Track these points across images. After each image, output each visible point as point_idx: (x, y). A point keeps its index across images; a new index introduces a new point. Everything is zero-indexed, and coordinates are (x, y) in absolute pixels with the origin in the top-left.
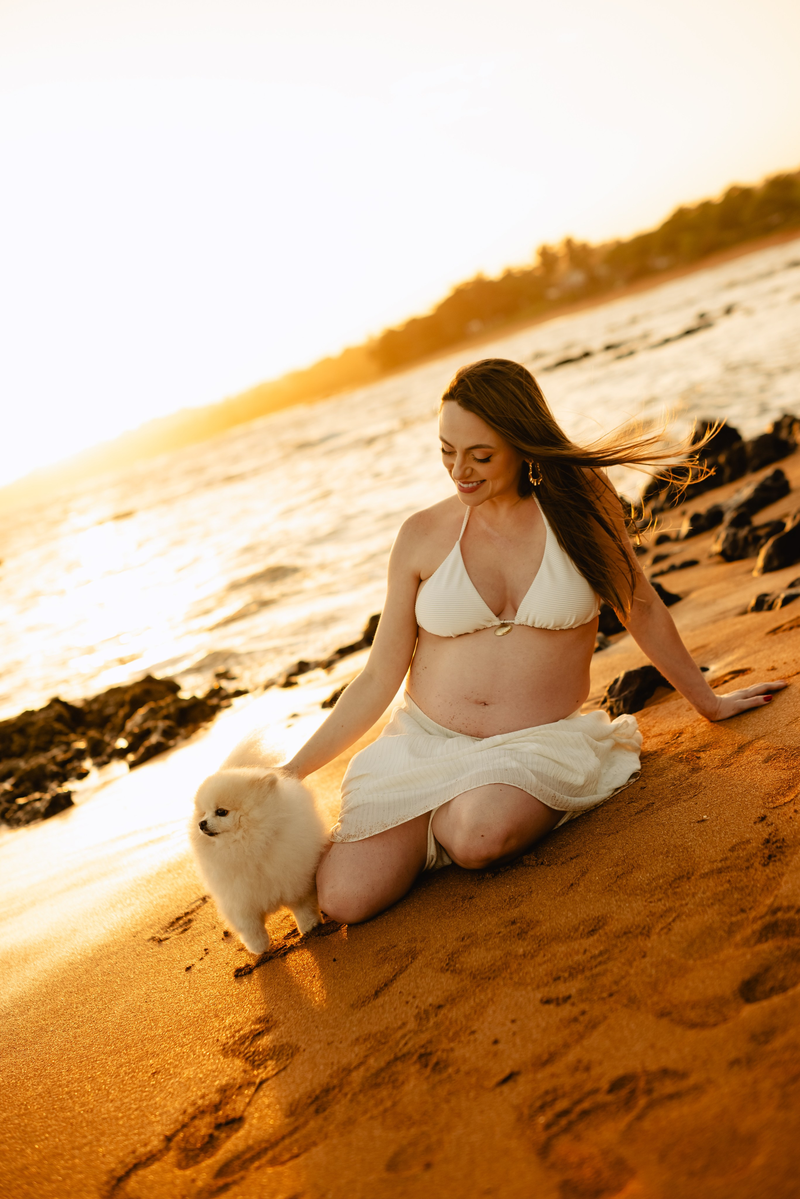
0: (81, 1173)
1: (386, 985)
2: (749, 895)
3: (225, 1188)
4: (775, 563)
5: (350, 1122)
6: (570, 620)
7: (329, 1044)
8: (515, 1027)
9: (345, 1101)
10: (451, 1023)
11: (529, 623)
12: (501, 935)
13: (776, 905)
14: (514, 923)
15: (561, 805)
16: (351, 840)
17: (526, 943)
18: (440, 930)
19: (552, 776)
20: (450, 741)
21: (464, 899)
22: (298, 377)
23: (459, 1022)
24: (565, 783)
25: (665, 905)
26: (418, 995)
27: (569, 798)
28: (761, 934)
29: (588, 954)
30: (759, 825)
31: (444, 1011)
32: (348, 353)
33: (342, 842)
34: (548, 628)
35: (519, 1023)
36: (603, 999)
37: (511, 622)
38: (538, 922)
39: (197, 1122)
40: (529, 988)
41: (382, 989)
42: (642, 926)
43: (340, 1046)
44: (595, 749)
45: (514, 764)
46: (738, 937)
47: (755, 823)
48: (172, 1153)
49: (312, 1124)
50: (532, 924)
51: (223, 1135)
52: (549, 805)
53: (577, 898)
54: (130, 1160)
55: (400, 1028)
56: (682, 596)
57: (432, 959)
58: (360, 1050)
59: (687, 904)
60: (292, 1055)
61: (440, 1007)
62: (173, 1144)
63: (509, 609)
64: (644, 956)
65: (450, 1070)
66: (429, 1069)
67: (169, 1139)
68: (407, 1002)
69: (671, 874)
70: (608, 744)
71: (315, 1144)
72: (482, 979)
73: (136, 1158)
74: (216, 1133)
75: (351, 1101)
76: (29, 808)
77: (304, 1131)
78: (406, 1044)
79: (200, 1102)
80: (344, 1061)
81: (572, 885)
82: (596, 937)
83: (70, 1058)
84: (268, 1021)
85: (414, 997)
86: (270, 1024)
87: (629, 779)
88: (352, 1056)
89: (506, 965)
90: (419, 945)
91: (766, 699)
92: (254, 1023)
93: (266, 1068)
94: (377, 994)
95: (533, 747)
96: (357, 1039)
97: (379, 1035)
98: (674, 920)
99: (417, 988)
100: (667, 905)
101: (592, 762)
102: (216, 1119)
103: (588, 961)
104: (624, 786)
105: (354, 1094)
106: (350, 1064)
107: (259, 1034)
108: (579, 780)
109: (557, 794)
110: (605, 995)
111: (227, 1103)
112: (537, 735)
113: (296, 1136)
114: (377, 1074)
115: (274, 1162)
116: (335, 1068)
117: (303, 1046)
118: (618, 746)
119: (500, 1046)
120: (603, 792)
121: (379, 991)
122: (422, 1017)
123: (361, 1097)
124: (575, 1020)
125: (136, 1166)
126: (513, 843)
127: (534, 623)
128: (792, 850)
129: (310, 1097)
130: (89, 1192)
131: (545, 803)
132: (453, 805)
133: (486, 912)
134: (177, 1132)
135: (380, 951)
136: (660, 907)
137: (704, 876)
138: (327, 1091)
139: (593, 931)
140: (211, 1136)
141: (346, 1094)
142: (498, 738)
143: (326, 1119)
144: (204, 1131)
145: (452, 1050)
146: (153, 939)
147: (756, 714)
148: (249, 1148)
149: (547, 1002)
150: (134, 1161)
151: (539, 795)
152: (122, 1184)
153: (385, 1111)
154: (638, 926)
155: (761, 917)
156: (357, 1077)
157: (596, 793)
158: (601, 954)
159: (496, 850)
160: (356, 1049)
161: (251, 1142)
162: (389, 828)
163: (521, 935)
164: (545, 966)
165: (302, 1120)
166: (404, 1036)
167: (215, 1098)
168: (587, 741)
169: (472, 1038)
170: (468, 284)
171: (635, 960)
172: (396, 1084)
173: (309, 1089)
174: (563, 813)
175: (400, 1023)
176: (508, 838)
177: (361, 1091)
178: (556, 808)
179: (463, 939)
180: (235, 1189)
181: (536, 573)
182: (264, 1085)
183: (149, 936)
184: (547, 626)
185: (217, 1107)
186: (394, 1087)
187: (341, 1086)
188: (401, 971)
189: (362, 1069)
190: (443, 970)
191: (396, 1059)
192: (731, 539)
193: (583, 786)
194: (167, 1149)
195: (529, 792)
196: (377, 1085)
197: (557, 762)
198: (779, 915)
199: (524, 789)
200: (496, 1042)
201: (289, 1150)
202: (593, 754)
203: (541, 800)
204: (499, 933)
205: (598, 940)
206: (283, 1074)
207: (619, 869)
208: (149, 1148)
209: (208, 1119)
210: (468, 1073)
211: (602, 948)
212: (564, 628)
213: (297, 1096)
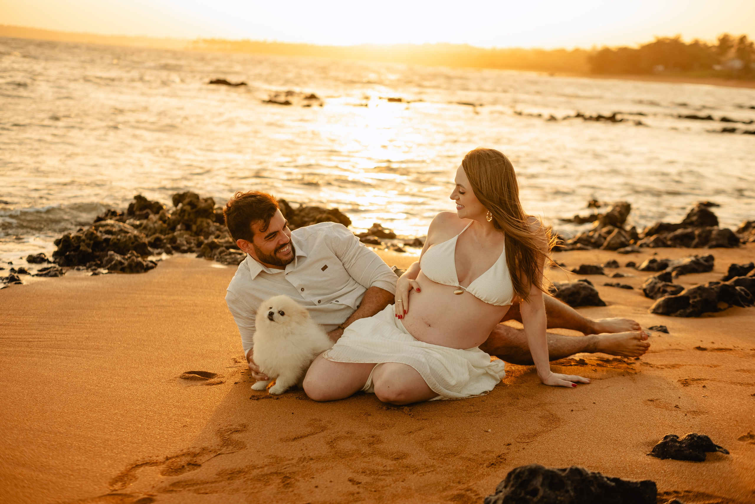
0: (126, 455)
1: (301, 437)
2: (469, 477)
3: (172, 491)
4: (660, 311)
5: (237, 490)
6: (494, 299)
7: (258, 452)
8: (329, 484)
9: (242, 480)
10: (309, 469)
11: (473, 293)
12: (364, 440)
13: (471, 487)
14: (373, 437)
15: (437, 390)
16: (331, 360)
17: (369, 449)
18: (344, 423)
19: (440, 374)
20: (403, 334)
21: (366, 413)
22: (541, 53)
23: (312, 470)
24: (445, 380)
25: (433, 463)
26: (309, 449)
27: (443, 388)
28: (454, 497)
29: (385, 468)
30: (504, 447)
31: (311, 462)
32: (577, 51)
33: (327, 359)
34: (482, 299)
35: (332, 483)
36: (371, 491)
37: (464, 288)
38: (382, 442)
39: (183, 457)
40: (351, 470)
41: (298, 438)
42: (416, 467)
43: (261, 455)
44: (470, 372)
45: (423, 360)
46: (445, 494)
47: (504, 445)
48: (164, 466)
49: (223, 483)
50: (380, 441)
51: (188, 469)
52: (430, 387)
53: (407, 440)
54: (147, 460)
55: (289, 460)
56: (607, 303)
57: (329, 435)
58: (267, 461)
59: (441, 467)
60: (242, 448)
61: (312, 459)
62: (167, 462)
63: (467, 280)
64: (403, 481)
65: (291, 489)
66: (283, 484)
67: (167, 459)
68: (302, 450)
69: (451, 450)
70: (481, 371)
71: (217, 492)
72: (338, 456)
73: (149, 460)
74: (186, 467)
75: (244, 481)
76: (233, 256)
77: (217, 485)
78: (285, 468)
79: (191, 449)
80: (257, 463)
81: (411, 432)
82: (395, 462)
83: (159, 399)
84: (245, 427)
85: (306, 449)
86: (245, 429)
87: (482, 393)
88: (260, 463)
89: (353, 454)
90: (330, 426)
91: (573, 385)
92: (239, 425)
93: (227, 448)
94: (294, 439)
95: (438, 356)
96: (270, 456)
97: (279, 458)
98: (429, 472)
99: (312, 445)
100: (435, 463)
101: (466, 376)
102: (191, 460)
103: (381, 472)
104: (477, 395)
105: (248, 479)
106: (258, 465)
107: (237, 431)
108: (453, 382)
109: (437, 384)
110: (373, 490)
111: (201, 456)
112: (444, 351)
113: (213, 485)
114: (263, 476)
115: (197, 491)
116: (251, 464)
117: (248, 446)
118: (486, 374)
119: (317, 490)
120: (464, 394)
121: (296, 439)
122: (301, 460)
123: (249, 482)
124: (353, 494)
125: (146, 464)
126: (402, 397)
127: (476, 293)
128: (504, 466)
129: (231, 471)
130: (122, 464)
131: (429, 385)
132: (384, 366)
133: (368, 425)
134: (173, 457)
135: (313, 419)
136: (431, 462)
137: (462, 458)
138: (240, 472)
139: (397, 458)
140: (183, 467)
141: (245, 477)
142: (424, 344)
143: (229, 484)
144: (183, 463)
145: (299, 481)
146: (234, 359)
147: (562, 390)
148: (193, 480)
149: (350, 480)
150: (148, 461)
151: (427, 380)
152: (136, 468)
153: (253, 493)
154: (415, 466)
155: (461, 490)
156: (255, 472)
157: (460, 392)
158: (390, 471)
159: (392, 396)
160: (266, 460)
161: (195, 478)
162: (350, 362)
163: (370, 444)
164: (365, 464)
165: (221, 479)
166: (288, 464)
167: (197, 450)
168: (468, 366)
169: (310, 480)
170: (668, 39)
171: (399, 481)
172: (267, 484)
173: (234, 467)
174: (438, 395)
175: (291, 457)
176: (400, 394)
177: (251, 479)
178: (433, 390)
179: (348, 433)
180: (174, 494)
181: (488, 269)
182: (220, 456)
183: (234, 357)
184: (482, 298)
185: (195, 455)
186: (265, 485)
187: (247, 473)
188: (312, 434)
189: (260, 470)
190: (328, 443)
191: (276, 473)
192: (652, 285)
193: (454, 386)
194: (164, 463)
195: (423, 376)
196: (260, 480)
197: (447, 369)
198: (468, 493)
199: (421, 374)
200: (317, 487)
201: (206, 489)
202: (468, 373)
203: (427, 383)
204: (364, 438)
205: (395, 464)
206: (231, 455)
207: (435, 435)
208: (157, 458)
209: (188, 459)
210: (295, 494)
211: (392, 468)
212: (489, 303)
213: (227, 468)
